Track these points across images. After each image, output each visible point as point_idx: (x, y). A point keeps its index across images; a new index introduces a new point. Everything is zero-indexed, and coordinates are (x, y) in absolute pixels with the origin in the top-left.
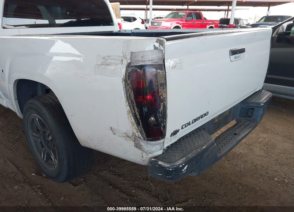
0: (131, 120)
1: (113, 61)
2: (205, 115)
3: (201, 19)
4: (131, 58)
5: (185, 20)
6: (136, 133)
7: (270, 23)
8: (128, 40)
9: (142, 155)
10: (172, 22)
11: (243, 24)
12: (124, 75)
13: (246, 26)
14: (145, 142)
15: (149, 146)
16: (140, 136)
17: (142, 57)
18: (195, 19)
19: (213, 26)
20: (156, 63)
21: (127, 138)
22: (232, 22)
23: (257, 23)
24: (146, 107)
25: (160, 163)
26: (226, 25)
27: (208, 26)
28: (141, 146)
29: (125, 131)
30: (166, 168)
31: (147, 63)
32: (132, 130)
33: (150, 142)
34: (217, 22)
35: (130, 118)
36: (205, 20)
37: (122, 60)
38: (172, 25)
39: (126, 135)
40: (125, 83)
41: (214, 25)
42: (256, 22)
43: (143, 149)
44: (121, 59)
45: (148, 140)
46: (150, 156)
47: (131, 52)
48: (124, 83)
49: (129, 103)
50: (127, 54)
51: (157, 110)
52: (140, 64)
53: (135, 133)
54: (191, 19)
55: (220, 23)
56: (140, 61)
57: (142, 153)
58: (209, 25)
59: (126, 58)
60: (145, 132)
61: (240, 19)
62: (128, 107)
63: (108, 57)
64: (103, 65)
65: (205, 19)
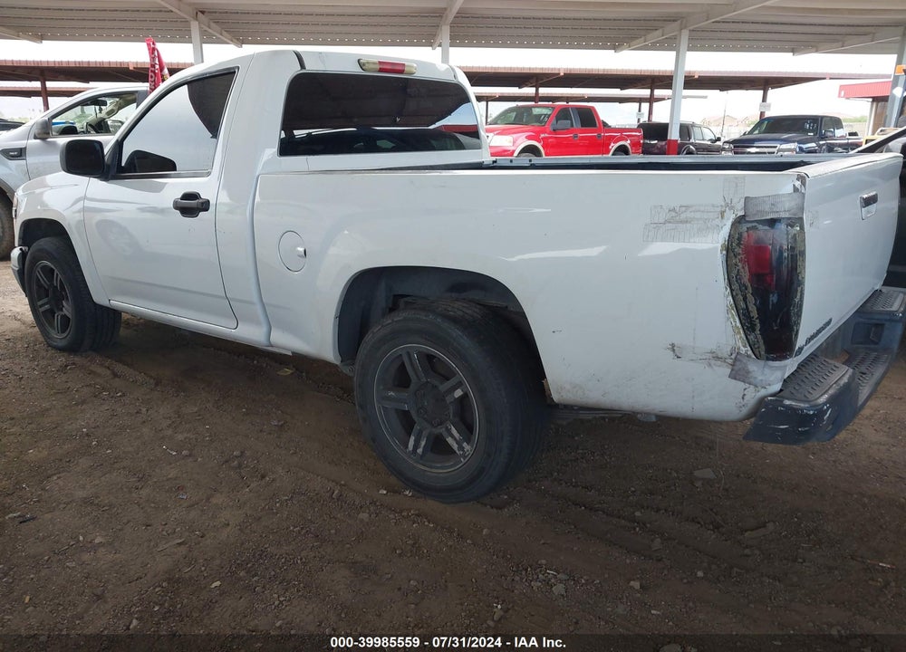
0: (734, 324)
1: (698, 215)
2: (828, 323)
3: (595, 126)
4: (745, 207)
5: (551, 129)
6: (742, 348)
7: (786, 136)
8: (736, 177)
9: (746, 392)
10: (515, 136)
11: (703, 140)
12: (727, 238)
13: (709, 143)
14: (762, 363)
15: (767, 371)
16: (750, 352)
17: (772, 204)
18: (577, 125)
19: (627, 143)
20: (795, 215)
21: (713, 362)
22: (674, 134)
23: (746, 137)
24: (776, 295)
25: (787, 402)
26: (656, 142)
27: (612, 144)
28: (748, 372)
29: (713, 347)
30: (802, 410)
31: (783, 215)
32: (732, 342)
33: (771, 363)
34: (638, 134)
35: (732, 320)
36: (606, 128)
37: (722, 214)
38: (519, 142)
39: (711, 355)
40: (727, 252)
41: (629, 142)
42: (744, 134)
43: (752, 380)
44: (719, 209)
45: (768, 359)
46: (763, 392)
47: (746, 198)
48: (724, 252)
49: (732, 290)
50: (735, 201)
51: (793, 299)
52: (768, 217)
53: (739, 349)
54: (569, 126)
55: (645, 137)
56: (767, 213)
57: (745, 389)
58: (615, 142)
59: (732, 208)
60: (764, 343)
61: (693, 125)
62: (730, 298)
63: (684, 209)
64: (670, 222)
65: (605, 124)
